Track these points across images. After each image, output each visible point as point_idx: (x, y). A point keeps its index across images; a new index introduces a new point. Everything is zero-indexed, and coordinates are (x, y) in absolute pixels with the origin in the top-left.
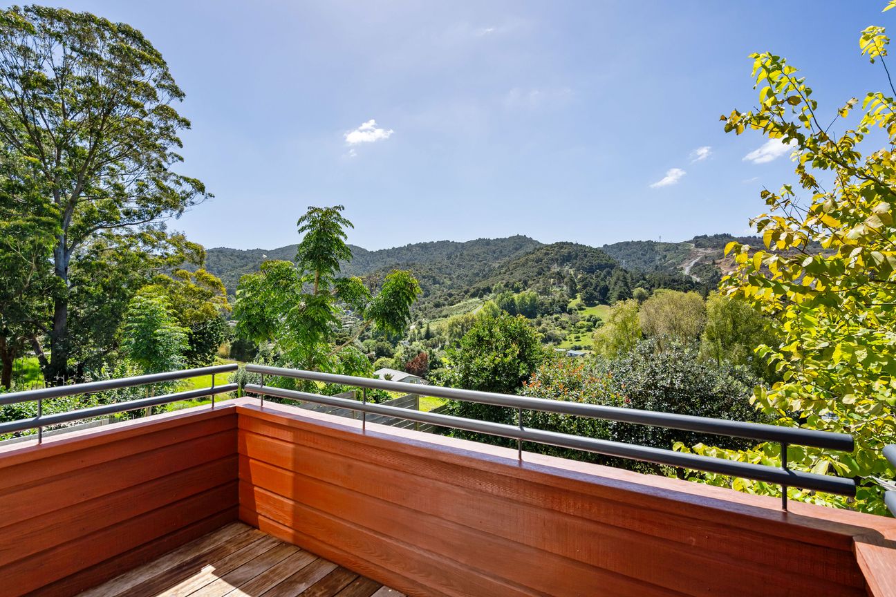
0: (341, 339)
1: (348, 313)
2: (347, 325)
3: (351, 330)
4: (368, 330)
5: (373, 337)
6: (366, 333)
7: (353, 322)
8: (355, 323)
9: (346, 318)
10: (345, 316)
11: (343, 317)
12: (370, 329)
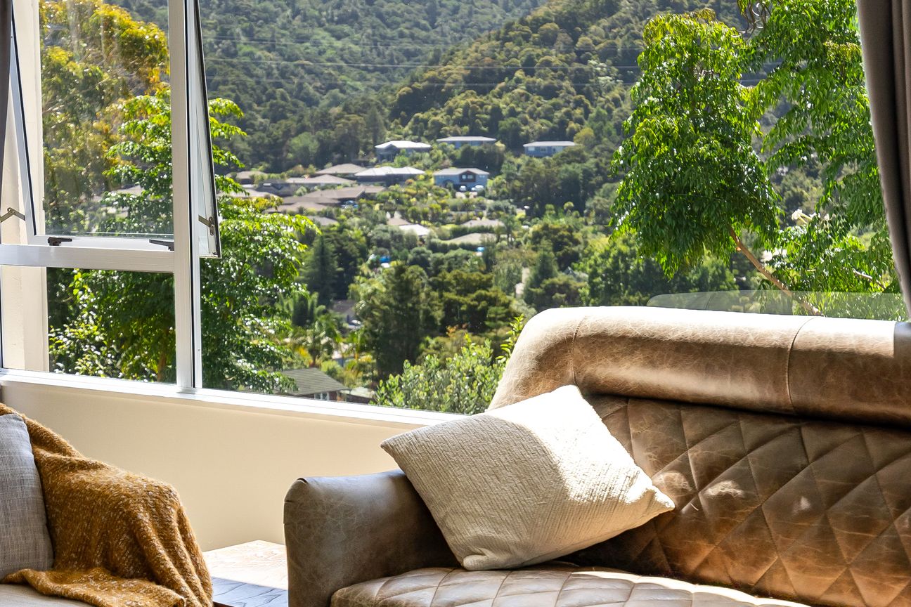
0: (468, 300)
1: (470, 181)
2: (474, 239)
3: (489, 261)
4: (568, 261)
5: (594, 293)
6: (561, 278)
7: (496, 224)
8: (508, 230)
9: (466, 207)
10: (460, 195)
11: (450, 201)
12: (575, 258)
